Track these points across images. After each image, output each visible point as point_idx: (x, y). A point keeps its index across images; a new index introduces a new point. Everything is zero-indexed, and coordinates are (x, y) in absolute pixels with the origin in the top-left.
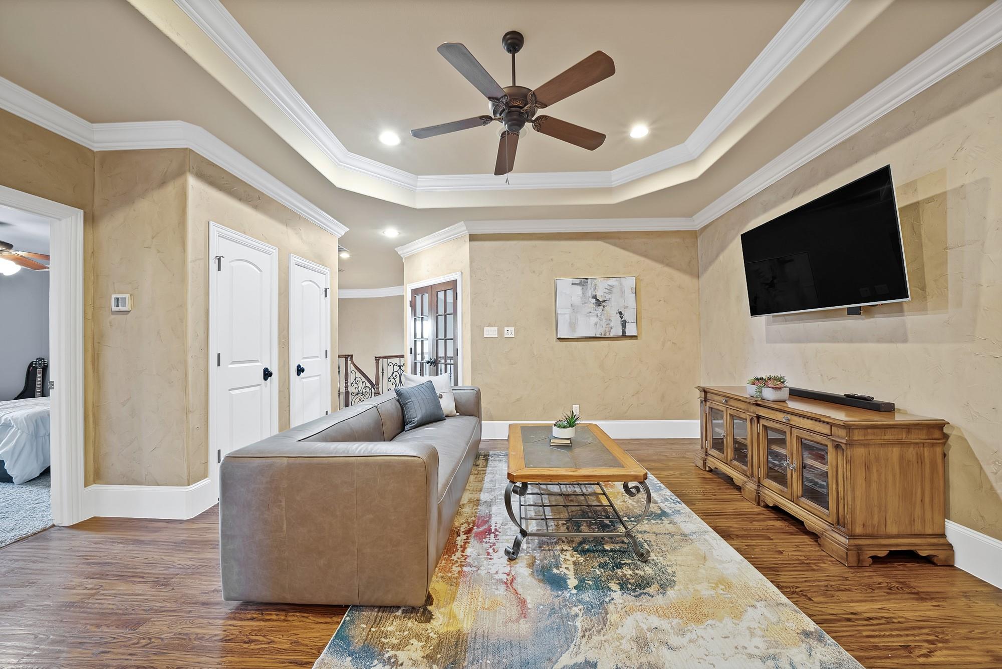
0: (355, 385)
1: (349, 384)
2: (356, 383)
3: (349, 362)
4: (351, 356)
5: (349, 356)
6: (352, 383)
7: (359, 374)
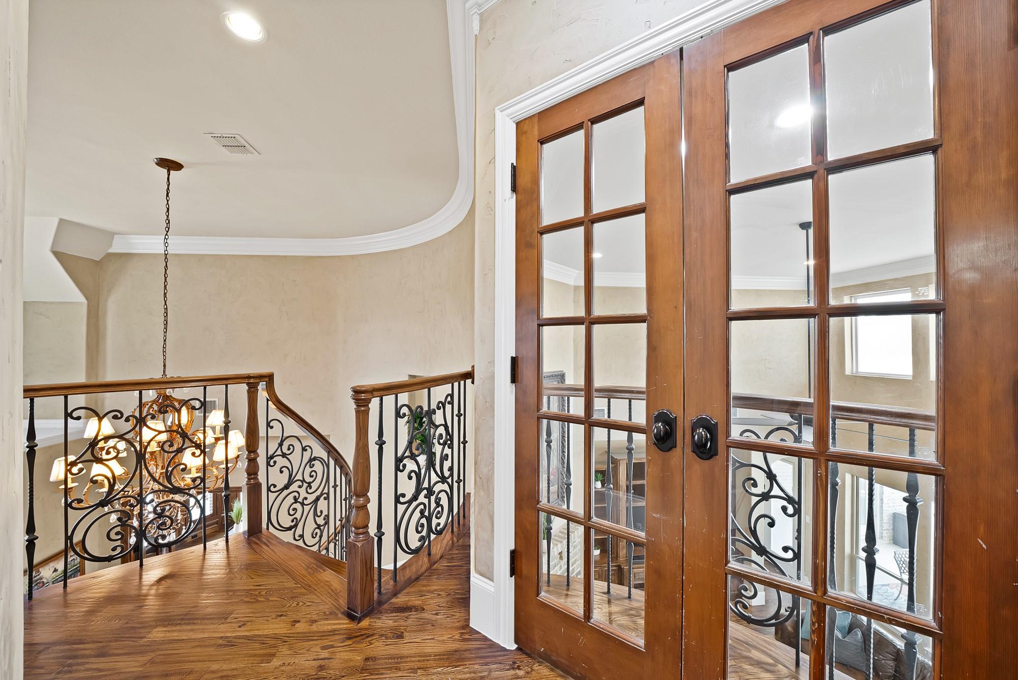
0: (281, 461)
1: (261, 461)
2: (284, 455)
3: (262, 395)
4: (269, 379)
5: (261, 377)
6: (272, 457)
7: (292, 427)
